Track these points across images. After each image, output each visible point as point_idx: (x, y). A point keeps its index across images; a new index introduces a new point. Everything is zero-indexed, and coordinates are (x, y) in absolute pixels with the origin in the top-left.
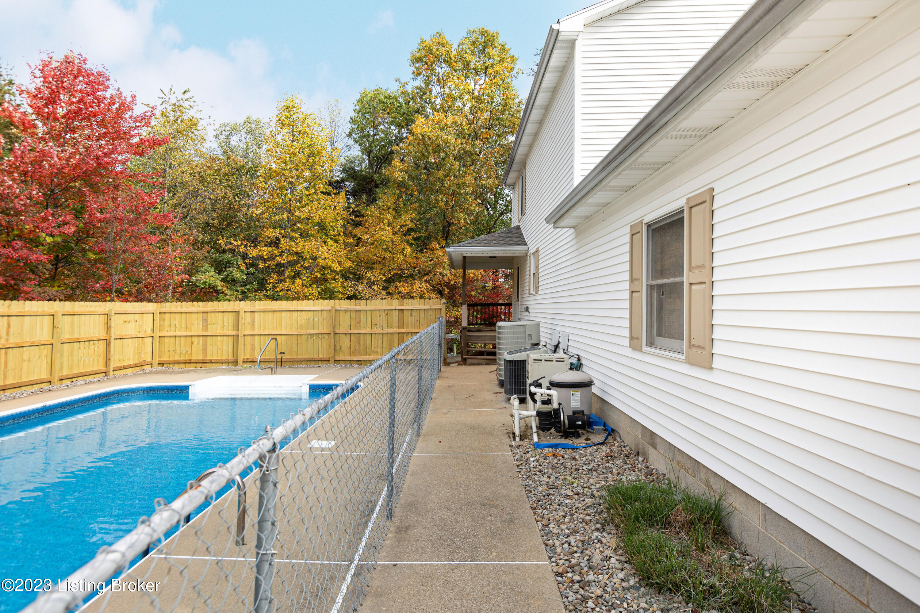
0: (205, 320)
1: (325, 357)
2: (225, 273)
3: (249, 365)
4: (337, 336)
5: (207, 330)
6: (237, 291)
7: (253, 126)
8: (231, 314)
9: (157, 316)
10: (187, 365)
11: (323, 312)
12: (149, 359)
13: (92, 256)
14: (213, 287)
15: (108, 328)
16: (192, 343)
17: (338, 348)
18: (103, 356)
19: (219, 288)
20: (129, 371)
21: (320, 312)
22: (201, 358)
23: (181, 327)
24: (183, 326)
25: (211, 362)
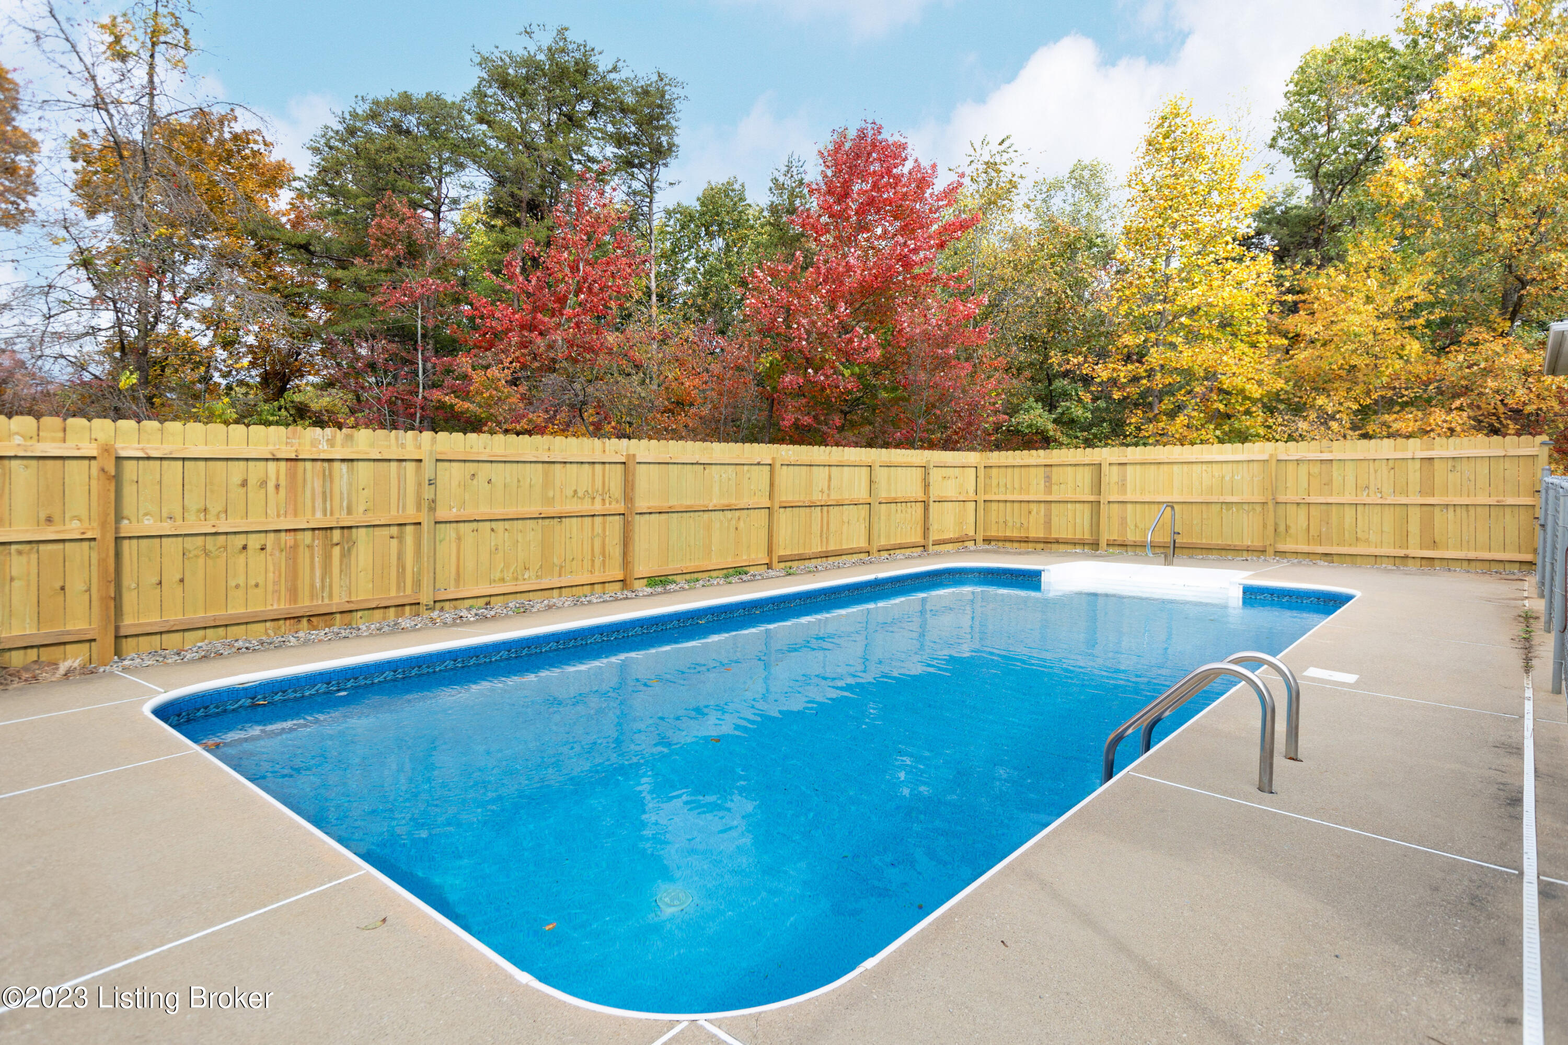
0: (1048, 478)
1: (1256, 544)
2: (1059, 410)
3: (1117, 550)
4: (1281, 508)
5: (1050, 493)
6: (1077, 437)
7: (1086, 174)
8: (1087, 468)
9: (981, 472)
10: (1022, 544)
11: (1251, 464)
12: (972, 533)
13: (884, 395)
14: (1042, 432)
15: (926, 486)
16: (1030, 512)
17: (1282, 528)
18: (921, 523)
19: (1051, 433)
20: (949, 547)
21: (1245, 465)
22: (1042, 536)
23: (1014, 488)
24: (1017, 486)
25: (1057, 542)
